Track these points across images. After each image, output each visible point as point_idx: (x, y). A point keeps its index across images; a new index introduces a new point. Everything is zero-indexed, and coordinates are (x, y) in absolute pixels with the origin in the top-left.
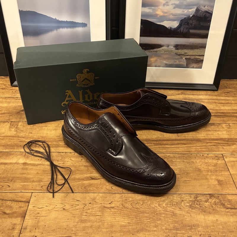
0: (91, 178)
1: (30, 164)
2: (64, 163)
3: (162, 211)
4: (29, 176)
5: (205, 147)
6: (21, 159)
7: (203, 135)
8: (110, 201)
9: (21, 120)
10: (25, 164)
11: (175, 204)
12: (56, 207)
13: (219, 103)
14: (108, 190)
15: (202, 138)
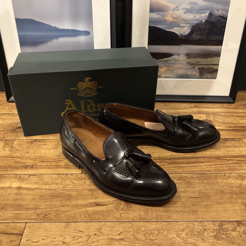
0: (96, 203)
1: (25, 188)
2: (64, 187)
3: (182, 244)
4: (23, 203)
5: (226, 165)
6: (15, 182)
7: (222, 152)
8: (119, 231)
9: (17, 138)
10: (19, 188)
11: (197, 233)
12: (54, 240)
13: (237, 117)
14: (116, 218)
15: (221, 155)
